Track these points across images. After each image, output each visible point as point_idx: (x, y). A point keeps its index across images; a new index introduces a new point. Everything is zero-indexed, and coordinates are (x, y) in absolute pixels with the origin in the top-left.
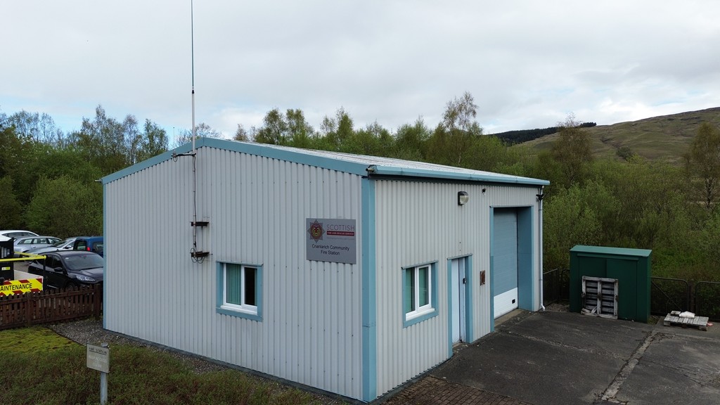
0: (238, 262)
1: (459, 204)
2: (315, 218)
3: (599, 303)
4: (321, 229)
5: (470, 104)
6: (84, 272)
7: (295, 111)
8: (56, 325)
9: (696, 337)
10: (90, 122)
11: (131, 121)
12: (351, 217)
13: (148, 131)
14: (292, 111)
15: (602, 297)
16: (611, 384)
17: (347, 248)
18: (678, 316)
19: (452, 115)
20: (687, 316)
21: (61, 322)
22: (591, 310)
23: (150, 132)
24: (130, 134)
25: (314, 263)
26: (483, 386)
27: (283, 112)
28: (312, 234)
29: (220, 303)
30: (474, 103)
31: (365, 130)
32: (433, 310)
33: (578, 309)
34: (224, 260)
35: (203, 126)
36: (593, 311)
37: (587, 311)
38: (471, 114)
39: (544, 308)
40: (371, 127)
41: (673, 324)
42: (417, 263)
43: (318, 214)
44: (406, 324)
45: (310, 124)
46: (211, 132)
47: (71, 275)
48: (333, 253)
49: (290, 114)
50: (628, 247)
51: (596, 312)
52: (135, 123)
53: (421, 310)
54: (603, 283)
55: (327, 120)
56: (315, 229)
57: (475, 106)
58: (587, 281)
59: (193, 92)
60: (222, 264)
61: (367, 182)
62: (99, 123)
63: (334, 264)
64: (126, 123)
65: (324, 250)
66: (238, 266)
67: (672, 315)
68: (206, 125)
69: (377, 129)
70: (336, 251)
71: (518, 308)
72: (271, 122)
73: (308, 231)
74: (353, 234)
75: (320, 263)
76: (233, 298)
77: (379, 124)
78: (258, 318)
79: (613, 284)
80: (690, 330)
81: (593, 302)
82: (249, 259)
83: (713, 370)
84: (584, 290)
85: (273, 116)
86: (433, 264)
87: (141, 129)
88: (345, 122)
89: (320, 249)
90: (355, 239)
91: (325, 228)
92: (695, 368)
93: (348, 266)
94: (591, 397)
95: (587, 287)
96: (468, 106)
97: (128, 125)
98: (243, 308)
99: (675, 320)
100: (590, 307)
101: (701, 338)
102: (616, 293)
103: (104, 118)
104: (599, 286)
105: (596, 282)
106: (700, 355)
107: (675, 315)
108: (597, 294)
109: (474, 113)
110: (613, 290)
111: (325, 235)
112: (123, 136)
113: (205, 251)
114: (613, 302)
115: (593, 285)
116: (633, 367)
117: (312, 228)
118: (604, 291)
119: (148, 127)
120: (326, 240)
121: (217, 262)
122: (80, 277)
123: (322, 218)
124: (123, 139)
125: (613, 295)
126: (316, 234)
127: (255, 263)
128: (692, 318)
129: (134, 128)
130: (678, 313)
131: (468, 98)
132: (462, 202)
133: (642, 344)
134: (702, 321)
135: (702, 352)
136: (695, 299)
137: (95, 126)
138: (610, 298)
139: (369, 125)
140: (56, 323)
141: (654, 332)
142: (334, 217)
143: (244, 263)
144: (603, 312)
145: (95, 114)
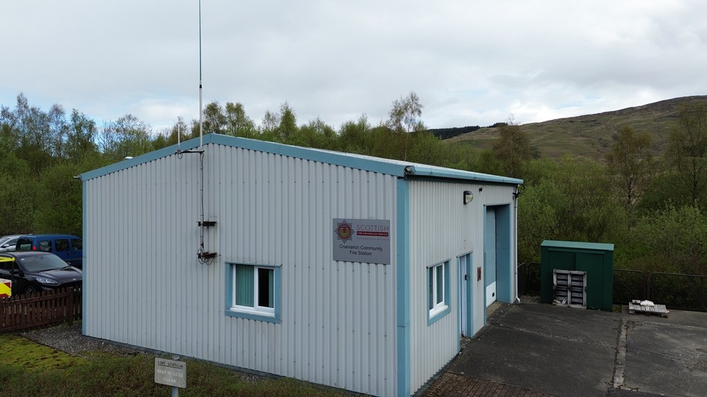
0: (252, 262)
1: (465, 203)
2: (343, 218)
3: (569, 294)
4: (350, 229)
5: (416, 103)
6: (42, 274)
7: (235, 105)
8: (27, 332)
9: (663, 324)
10: (10, 111)
11: (57, 111)
12: (385, 216)
13: (75, 121)
14: (232, 104)
15: (571, 289)
16: (614, 372)
17: (380, 249)
18: (639, 304)
19: (398, 113)
20: (647, 304)
21: (32, 329)
22: (562, 301)
23: (78, 122)
24: (57, 124)
25: (341, 263)
26: (503, 381)
27: (222, 106)
28: (339, 234)
29: (228, 306)
30: (419, 103)
31: (308, 125)
32: (447, 306)
33: (550, 301)
34: (235, 261)
35: (129, 117)
36: (564, 302)
37: (559, 302)
38: (416, 113)
39: (519, 300)
40: (314, 123)
41: (638, 313)
42: (434, 263)
43: (346, 214)
44: (430, 322)
45: (251, 118)
46: (138, 124)
47: (28, 277)
48: (364, 254)
49: (230, 107)
50: (579, 240)
51: (567, 303)
52: (62, 113)
53: (439, 308)
54: (573, 275)
55: (268, 115)
56: (343, 230)
57: (421, 106)
58: (558, 274)
59: (201, 87)
60: (231, 265)
61: (403, 182)
62: (21, 112)
63: (364, 265)
64: (52, 113)
65: (354, 250)
66: (250, 267)
67: (634, 304)
68: (133, 116)
69: (320, 124)
70: (368, 251)
71: (496, 301)
72: (210, 115)
73: (335, 231)
74: (386, 234)
75: (349, 264)
76: (244, 299)
77: (322, 120)
78: (276, 320)
79: (582, 276)
80: (654, 318)
81: (563, 294)
82: (265, 260)
83: (693, 355)
84: (555, 282)
85: (212, 109)
86: (447, 263)
87: (68, 119)
88: (288, 118)
89: (349, 250)
90: (389, 240)
91: (354, 228)
92: (676, 353)
93: (381, 266)
94: (603, 386)
95: (558, 279)
96: (414, 105)
97: (54, 115)
98: (256, 310)
99: (638, 308)
100: (561, 298)
101: (666, 324)
102: (585, 285)
103: (26, 107)
104: (569, 278)
105: (566, 275)
106: (675, 341)
107: (636, 304)
108: (567, 286)
109: (420, 112)
110: (582, 281)
111: (354, 236)
112: (48, 126)
113: (211, 251)
114: (582, 293)
115: (563, 277)
116: (624, 355)
117: (339, 229)
118: (574, 283)
119: (75, 117)
120: (356, 240)
121: (226, 263)
122: (40, 280)
123: (351, 218)
124: (48, 131)
125: (582, 287)
126: (345, 235)
127: (271, 264)
128: (652, 306)
129: (62, 118)
130: (639, 302)
131: (413, 98)
132: (467, 201)
133: (620, 332)
134: (661, 309)
135: (674, 338)
136: (651, 289)
137: (16, 115)
138: (578, 289)
139: (311, 121)
140: (27, 330)
141: (625, 321)
142: (365, 217)
143: (259, 263)
144: (573, 303)
145: (16, 103)
